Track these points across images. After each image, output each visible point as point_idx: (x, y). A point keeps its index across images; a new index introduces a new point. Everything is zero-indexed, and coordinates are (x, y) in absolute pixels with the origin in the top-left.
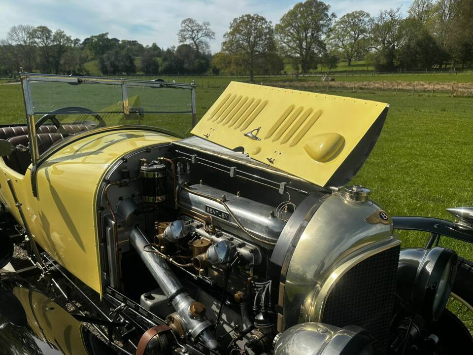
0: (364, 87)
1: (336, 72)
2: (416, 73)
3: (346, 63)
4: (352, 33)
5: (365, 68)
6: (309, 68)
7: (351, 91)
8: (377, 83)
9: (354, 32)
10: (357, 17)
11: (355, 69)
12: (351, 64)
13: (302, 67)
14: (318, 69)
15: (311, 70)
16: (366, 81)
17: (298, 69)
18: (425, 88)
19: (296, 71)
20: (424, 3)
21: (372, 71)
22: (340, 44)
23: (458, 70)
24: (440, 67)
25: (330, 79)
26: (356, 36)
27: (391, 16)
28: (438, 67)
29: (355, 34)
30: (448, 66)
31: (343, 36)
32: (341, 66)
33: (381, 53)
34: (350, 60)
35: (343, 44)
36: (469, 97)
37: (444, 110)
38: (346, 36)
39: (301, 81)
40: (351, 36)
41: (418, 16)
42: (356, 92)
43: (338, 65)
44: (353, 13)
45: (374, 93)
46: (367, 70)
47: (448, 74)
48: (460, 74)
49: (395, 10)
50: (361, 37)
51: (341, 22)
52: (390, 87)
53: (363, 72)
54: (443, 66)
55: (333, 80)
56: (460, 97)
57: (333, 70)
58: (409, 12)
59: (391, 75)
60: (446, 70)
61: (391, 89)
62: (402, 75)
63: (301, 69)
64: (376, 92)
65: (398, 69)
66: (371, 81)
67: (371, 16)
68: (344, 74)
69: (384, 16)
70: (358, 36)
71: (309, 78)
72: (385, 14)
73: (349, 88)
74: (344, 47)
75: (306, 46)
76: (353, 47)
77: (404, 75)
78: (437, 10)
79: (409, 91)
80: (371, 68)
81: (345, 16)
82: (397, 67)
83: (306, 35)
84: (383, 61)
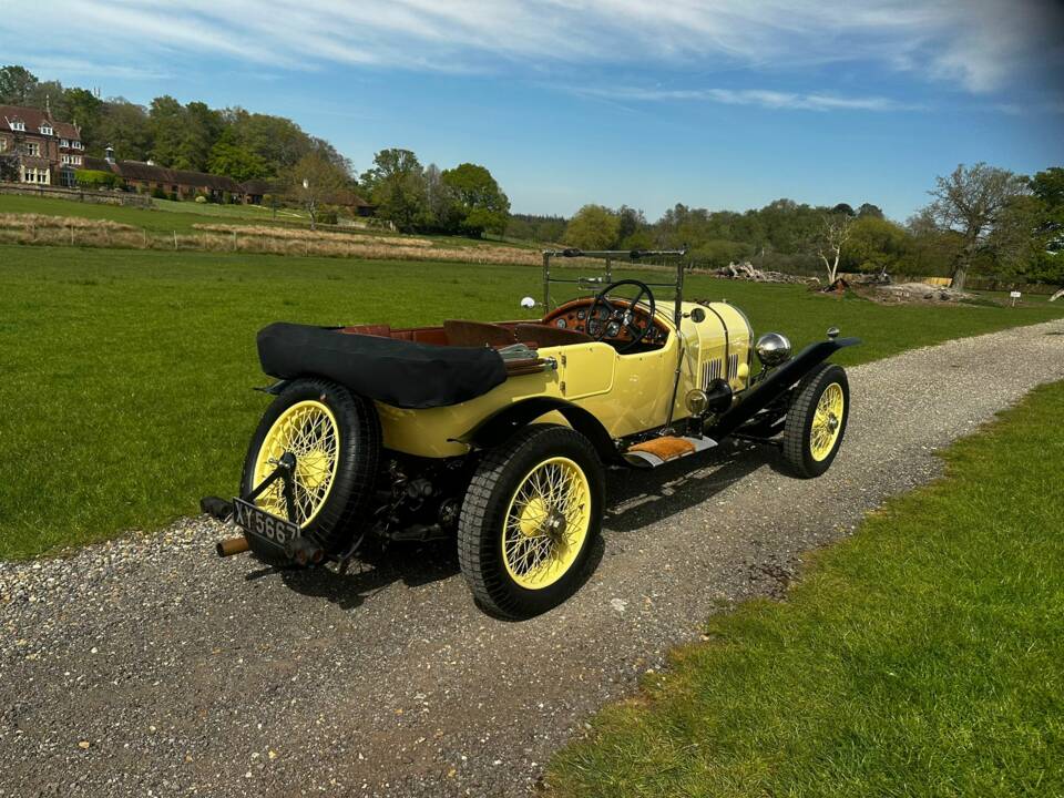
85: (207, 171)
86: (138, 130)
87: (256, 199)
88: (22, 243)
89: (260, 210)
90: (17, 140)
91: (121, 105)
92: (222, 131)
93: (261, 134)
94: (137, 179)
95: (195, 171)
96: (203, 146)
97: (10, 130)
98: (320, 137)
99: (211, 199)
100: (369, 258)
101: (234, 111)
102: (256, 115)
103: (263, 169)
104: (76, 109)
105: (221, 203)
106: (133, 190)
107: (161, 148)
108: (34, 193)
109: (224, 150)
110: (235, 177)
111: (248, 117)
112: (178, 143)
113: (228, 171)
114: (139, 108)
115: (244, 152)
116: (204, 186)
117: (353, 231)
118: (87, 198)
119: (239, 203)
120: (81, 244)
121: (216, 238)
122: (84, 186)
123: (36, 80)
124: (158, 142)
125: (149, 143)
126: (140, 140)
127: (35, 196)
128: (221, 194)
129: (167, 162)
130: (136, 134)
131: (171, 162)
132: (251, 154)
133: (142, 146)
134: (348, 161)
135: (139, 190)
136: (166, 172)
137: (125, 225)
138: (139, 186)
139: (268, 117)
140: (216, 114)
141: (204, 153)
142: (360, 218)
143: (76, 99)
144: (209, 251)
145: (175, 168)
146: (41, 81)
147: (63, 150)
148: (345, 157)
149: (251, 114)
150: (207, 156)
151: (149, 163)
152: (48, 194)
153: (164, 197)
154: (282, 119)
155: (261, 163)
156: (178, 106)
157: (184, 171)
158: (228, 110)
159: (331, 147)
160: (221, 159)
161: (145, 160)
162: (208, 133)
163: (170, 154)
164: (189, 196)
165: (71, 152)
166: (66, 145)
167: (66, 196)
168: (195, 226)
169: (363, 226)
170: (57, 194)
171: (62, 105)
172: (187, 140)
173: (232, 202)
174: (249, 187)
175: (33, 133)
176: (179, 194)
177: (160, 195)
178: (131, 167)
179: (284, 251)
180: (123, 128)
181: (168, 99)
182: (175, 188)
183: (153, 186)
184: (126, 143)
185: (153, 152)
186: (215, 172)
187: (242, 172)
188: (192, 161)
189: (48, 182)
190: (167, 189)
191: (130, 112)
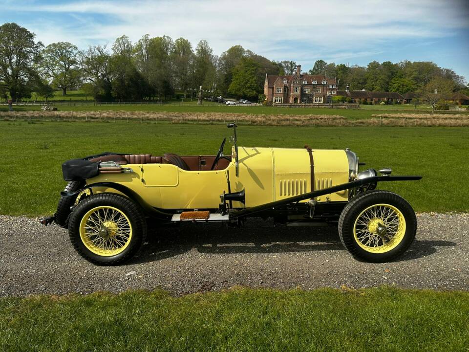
0: (93, 116)
1: (55, 101)
2: (133, 104)
3: (62, 93)
4: (62, 63)
5: (84, 98)
6: (20, 97)
7: (84, 120)
8: (104, 113)
9: (63, 61)
10: (64, 48)
11: (73, 98)
12: (67, 93)
13: (12, 95)
14: (31, 98)
15: (24, 99)
16: (91, 110)
17: (6, 97)
18: (147, 117)
19: (4, 100)
20: (124, 44)
21: (91, 101)
22: (51, 73)
23: (165, 102)
24: (150, 99)
25: (52, 109)
26: (67, 66)
27: (99, 51)
28: (148, 99)
29: (65, 65)
30: (155, 98)
31: (52, 65)
32: (58, 95)
33: (96, 83)
34: (65, 90)
35: (54, 74)
36: (183, 123)
37: (183, 134)
38: (56, 65)
39: (18, 110)
40: (61, 66)
41: (121, 54)
42: (90, 121)
43: (54, 93)
44: (59, 43)
45: (108, 122)
46: (86, 100)
47: (158, 105)
48: (167, 105)
49: (103, 47)
50: (72, 67)
51: (48, 51)
52: (118, 116)
53: (82, 101)
54: (152, 99)
55: (55, 109)
56: (177, 123)
57: (49, 99)
58: (113, 49)
59: (112, 105)
60: (155, 101)
61: (119, 118)
62: (122, 105)
63: (10, 97)
64: (109, 121)
65: (116, 100)
66: (97, 110)
67: (79, 49)
68: (66, 104)
69: (93, 51)
70: (69, 66)
71: (25, 107)
72: (94, 50)
73: (79, 117)
74: (56, 76)
75: (13, 73)
76: (65, 77)
77: (123, 105)
78: (137, 50)
79: (135, 119)
80: (89, 98)
81: (50, 45)
82: (115, 98)
83: (10, 60)
84: (102, 92)
85: (388, 91)
86: (361, 77)
87: (408, 101)
88: (298, 126)
89: (410, 106)
90: (314, 88)
91: (356, 68)
92: (397, 72)
93: (415, 71)
94: (357, 97)
95: (383, 91)
96: (387, 80)
97: (312, 84)
98: (447, 68)
99: (387, 103)
100: (451, 126)
101: (404, 62)
102: (414, 63)
103: (414, 87)
104: (339, 72)
105: (392, 104)
106: (355, 102)
107: (370, 83)
108: (316, 107)
109: (397, 80)
110: (401, 92)
111: (411, 64)
112: (377, 80)
113: (398, 90)
114: (363, 68)
115: (406, 80)
116: (384, 97)
117: (457, 113)
118: (334, 107)
119: (400, 103)
120: (318, 126)
121: (376, 120)
122: (335, 102)
123: (326, 64)
124: (368, 81)
125: (365, 82)
126: (361, 81)
127: (316, 108)
128: (392, 101)
129: (371, 89)
130: (360, 79)
131: (373, 89)
132: (410, 81)
133: (362, 83)
134: (462, 78)
135: (357, 101)
136: (369, 93)
137: (342, 117)
138: (357, 100)
139: (420, 63)
140: (396, 65)
141: (388, 83)
142: (463, 106)
143: (339, 68)
144: (368, 126)
145: (374, 91)
146: (328, 64)
147: (329, 89)
148: (460, 76)
149: (412, 62)
150: (388, 84)
151: (363, 90)
152: (321, 107)
153: (367, 104)
154: (428, 62)
155: (414, 85)
156: (379, 64)
157: (378, 92)
158: (401, 62)
159: (453, 72)
160: (396, 84)
161: (362, 89)
162: (390, 74)
163: (373, 85)
164: (377, 103)
165: (332, 90)
166: (331, 87)
167: (327, 107)
168: (373, 115)
169: (463, 110)
170: (323, 107)
171: (334, 72)
172: (381, 78)
173: (397, 103)
174: (406, 96)
175: (319, 84)
176: (373, 102)
177: (365, 103)
178: (356, 93)
179: (404, 124)
180: (355, 77)
181: (375, 62)
182: (372, 100)
183: (363, 99)
184: (356, 83)
185: (366, 85)
186: (391, 91)
187: (404, 89)
188: (382, 87)
189: (322, 102)
190: (369, 101)
191: (360, 70)
